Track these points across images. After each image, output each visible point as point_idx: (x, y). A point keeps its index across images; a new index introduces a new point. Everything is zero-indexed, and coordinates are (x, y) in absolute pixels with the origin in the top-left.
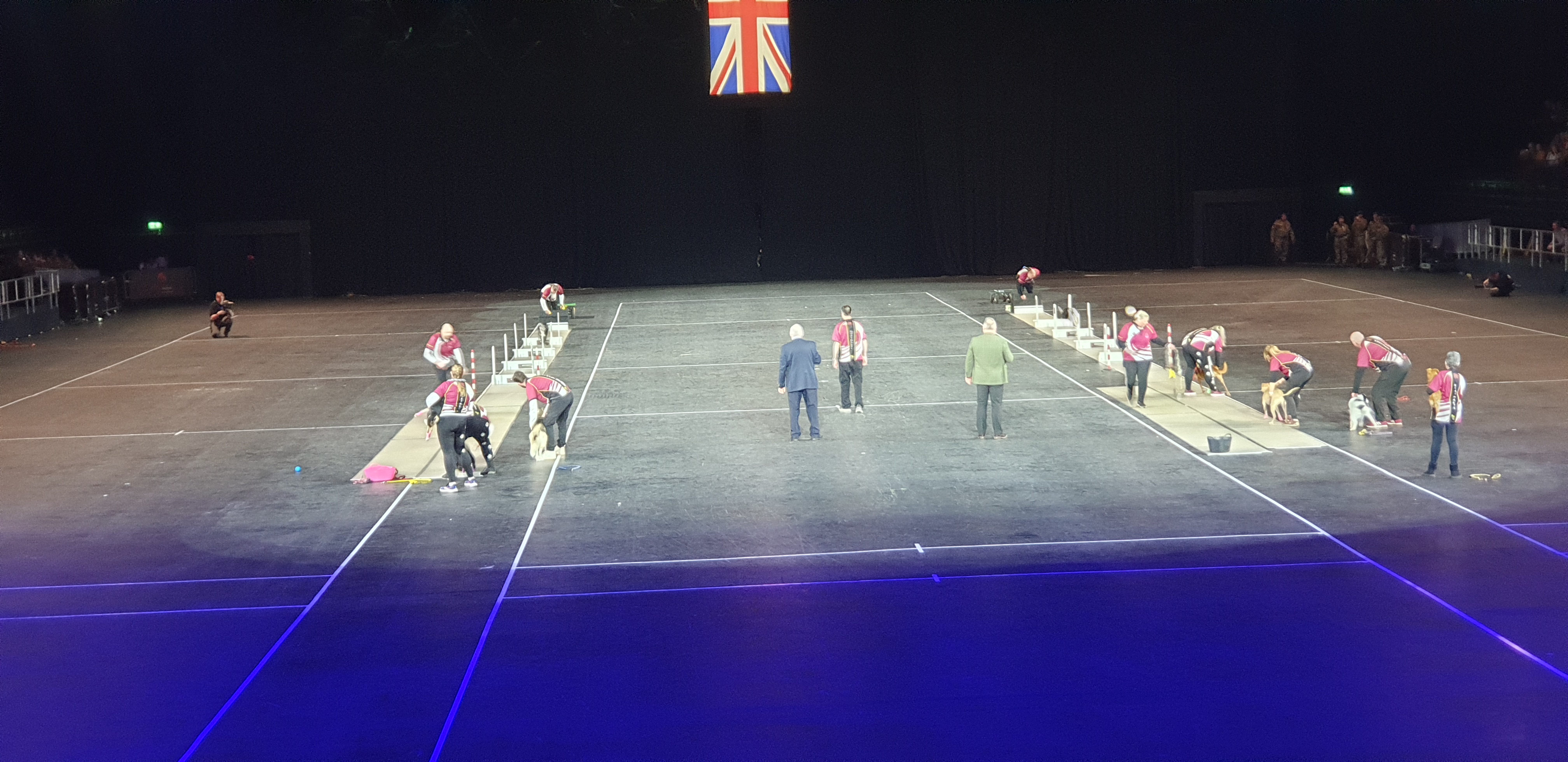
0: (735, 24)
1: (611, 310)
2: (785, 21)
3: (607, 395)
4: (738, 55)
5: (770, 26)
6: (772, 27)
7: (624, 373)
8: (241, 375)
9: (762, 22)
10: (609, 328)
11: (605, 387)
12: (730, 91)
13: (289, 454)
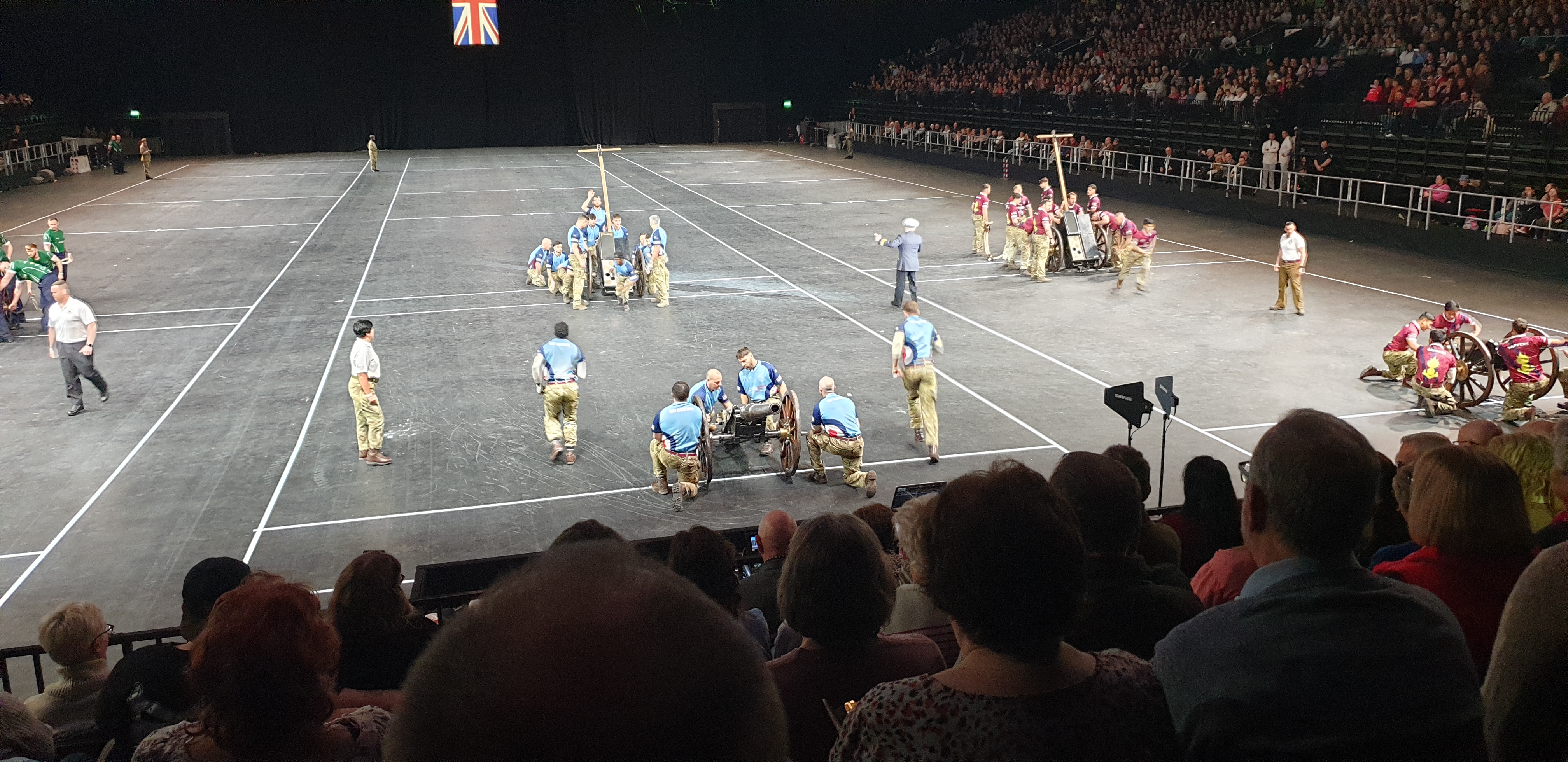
0: (467, 6)
1: (404, 162)
2: (494, 5)
3: (404, 208)
4: (469, 23)
5: (487, 8)
6: (487, 9)
7: (413, 196)
8: (193, 199)
9: (482, 6)
10: (403, 171)
11: (402, 204)
12: (465, 43)
13: (224, 242)
